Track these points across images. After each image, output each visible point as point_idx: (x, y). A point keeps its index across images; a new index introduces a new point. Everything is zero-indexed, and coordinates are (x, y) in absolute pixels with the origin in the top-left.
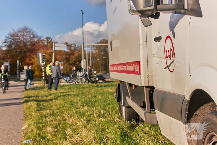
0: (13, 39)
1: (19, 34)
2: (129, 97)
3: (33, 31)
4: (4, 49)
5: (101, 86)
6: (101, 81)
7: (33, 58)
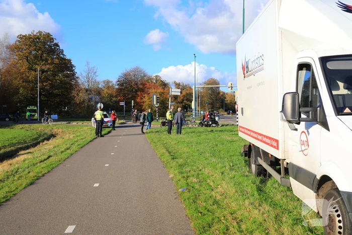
0: (125, 78)
1: (131, 74)
2: (261, 158)
3: (144, 70)
4: (117, 87)
5: (216, 131)
6: (214, 125)
7: (144, 97)
